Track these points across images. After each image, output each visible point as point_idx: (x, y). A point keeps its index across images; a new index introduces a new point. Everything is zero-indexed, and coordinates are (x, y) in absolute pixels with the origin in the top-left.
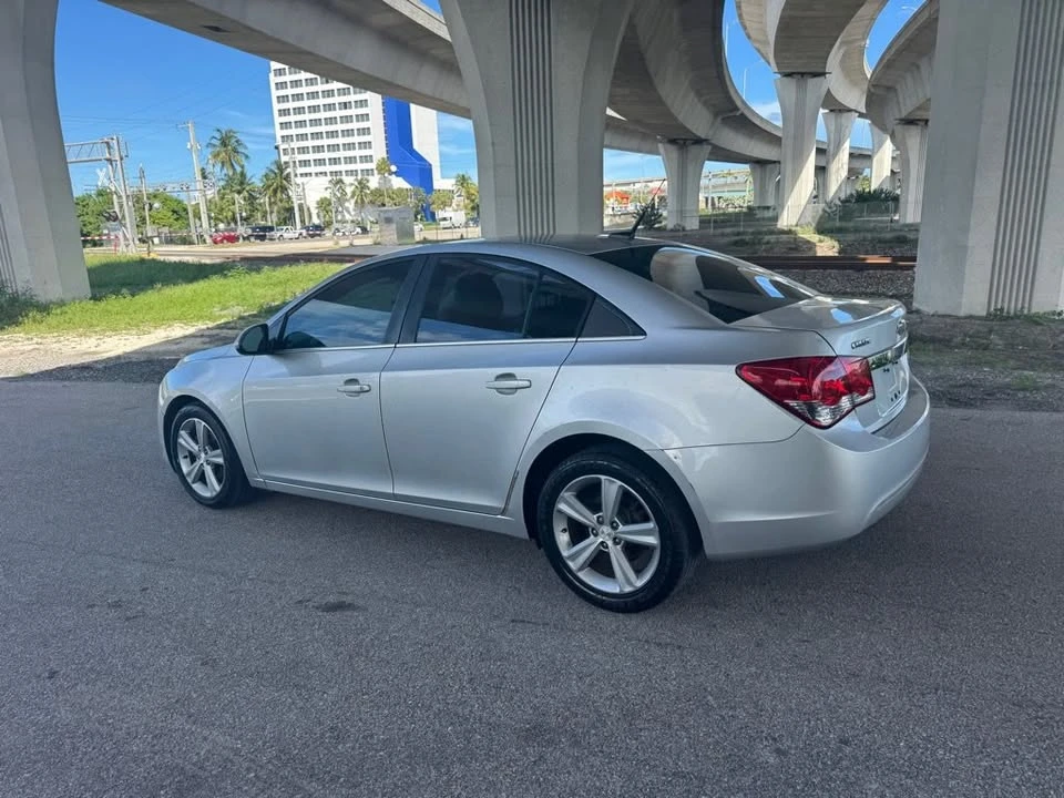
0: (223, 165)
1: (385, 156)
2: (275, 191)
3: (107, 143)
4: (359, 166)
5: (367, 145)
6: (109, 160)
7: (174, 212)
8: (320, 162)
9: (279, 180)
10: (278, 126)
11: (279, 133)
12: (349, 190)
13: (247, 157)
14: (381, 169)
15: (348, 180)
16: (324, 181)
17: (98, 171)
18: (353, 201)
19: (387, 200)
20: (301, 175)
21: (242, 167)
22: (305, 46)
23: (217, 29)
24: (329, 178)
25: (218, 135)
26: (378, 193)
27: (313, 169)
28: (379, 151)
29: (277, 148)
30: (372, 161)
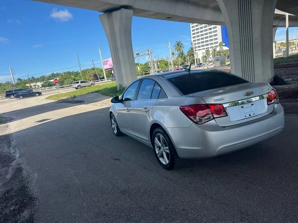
0: (178, 51)
1: (222, 41)
2: (190, 56)
3: (148, 50)
4: (214, 45)
5: (216, 39)
6: (148, 54)
7: (165, 64)
8: (203, 46)
9: (191, 53)
10: (192, 38)
11: (193, 39)
12: (211, 52)
13: (184, 47)
14: (220, 45)
15: (210, 49)
16: (204, 51)
17: (146, 57)
18: (212, 55)
19: (222, 53)
20: (198, 50)
21: (182, 50)
22: (192, 17)
23: (169, 18)
24: (205, 50)
25: (177, 43)
26: (219, 52)
27: (201, 48)
28: (220, 40)
29: (192, 44)
30: (218, 43)
